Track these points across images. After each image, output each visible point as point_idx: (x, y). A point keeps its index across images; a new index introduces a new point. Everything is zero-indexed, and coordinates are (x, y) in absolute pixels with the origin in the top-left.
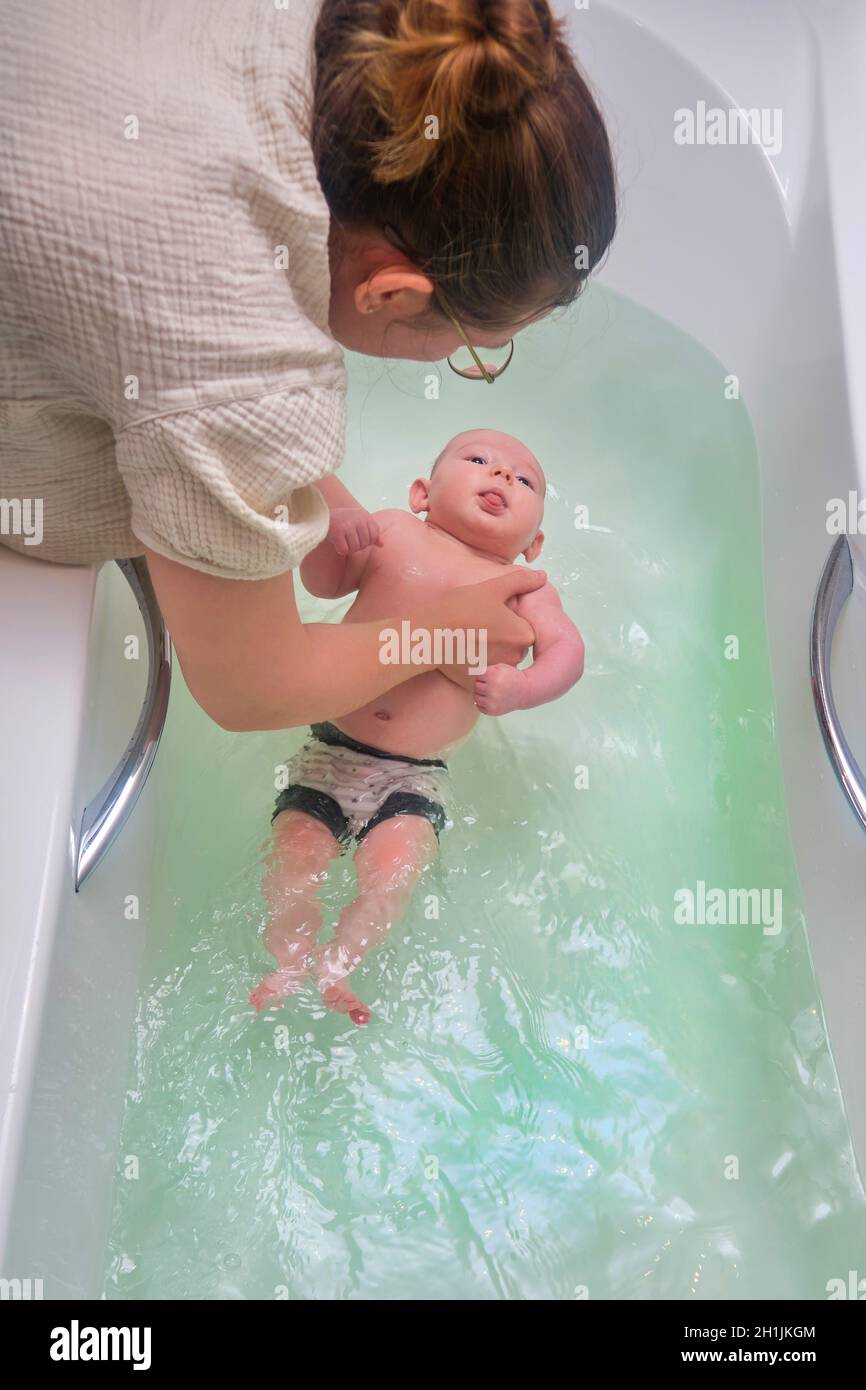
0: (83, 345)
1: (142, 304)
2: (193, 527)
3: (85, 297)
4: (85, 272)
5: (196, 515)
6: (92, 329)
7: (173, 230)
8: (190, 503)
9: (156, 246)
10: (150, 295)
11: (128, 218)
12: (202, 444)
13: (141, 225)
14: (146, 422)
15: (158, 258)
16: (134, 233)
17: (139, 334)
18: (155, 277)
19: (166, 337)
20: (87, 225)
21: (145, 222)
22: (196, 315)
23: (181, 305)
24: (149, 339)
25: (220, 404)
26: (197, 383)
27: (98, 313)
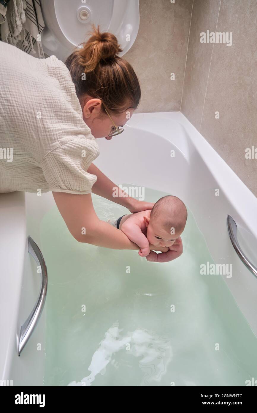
0: (31, 136)
1: (43, 123)
2: (65, 179)
3: (30, 123)
4: (29, 117)
5: (65, 176)
6: (32, 131)
7: (47, 105)
8: (63, 173)
9: (44, 109)
10: (45, 120)
11: (37, 103)
12: (63, 154)
13: (40, 104)
14: (49, 154)
15: (45, 111)
16: (39, 106)
17: (43, 130)
18: (45, 116)
19: (49, 129)
20: (28, 105)
21: (41, 103)
22: (55, 124)
23: (51, 122)
24: (46, 131)
25: (65, 143)
26: (59, 140)
27: (33, 127)
